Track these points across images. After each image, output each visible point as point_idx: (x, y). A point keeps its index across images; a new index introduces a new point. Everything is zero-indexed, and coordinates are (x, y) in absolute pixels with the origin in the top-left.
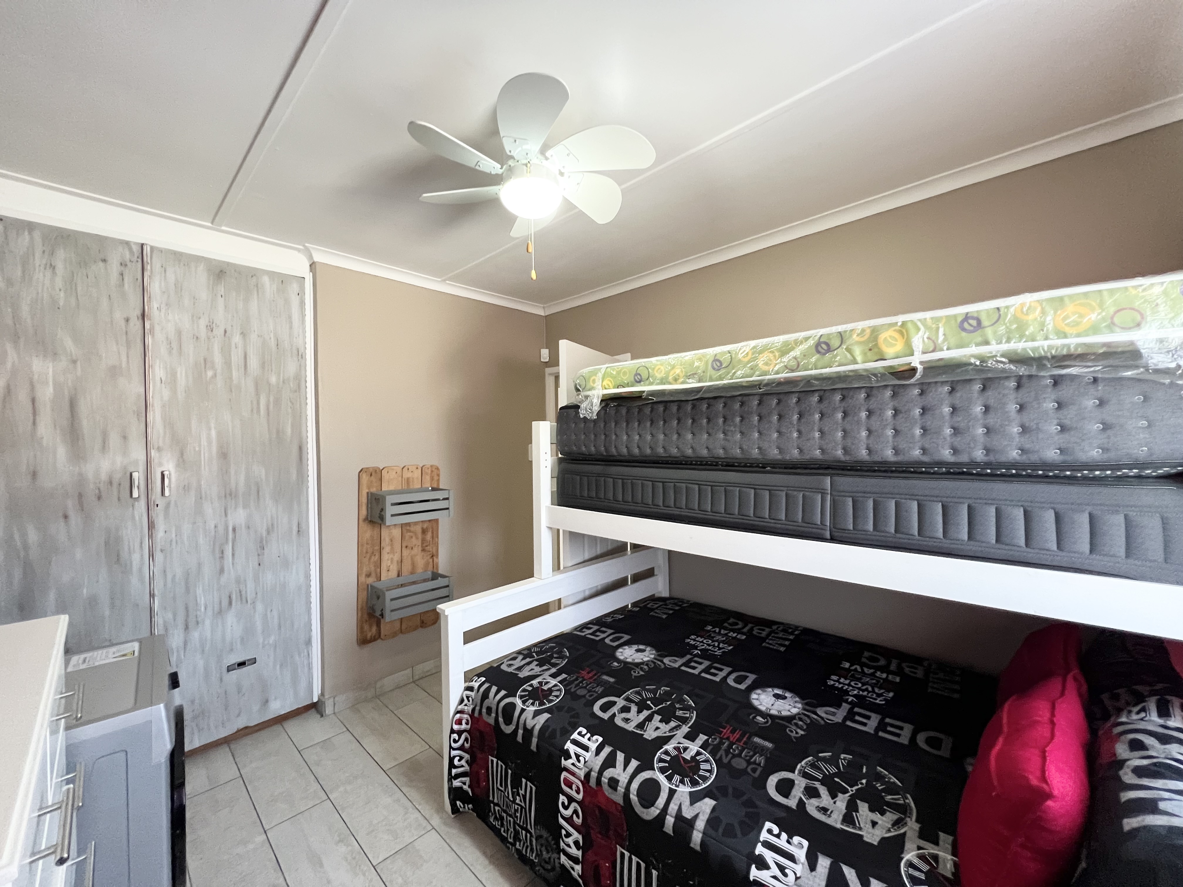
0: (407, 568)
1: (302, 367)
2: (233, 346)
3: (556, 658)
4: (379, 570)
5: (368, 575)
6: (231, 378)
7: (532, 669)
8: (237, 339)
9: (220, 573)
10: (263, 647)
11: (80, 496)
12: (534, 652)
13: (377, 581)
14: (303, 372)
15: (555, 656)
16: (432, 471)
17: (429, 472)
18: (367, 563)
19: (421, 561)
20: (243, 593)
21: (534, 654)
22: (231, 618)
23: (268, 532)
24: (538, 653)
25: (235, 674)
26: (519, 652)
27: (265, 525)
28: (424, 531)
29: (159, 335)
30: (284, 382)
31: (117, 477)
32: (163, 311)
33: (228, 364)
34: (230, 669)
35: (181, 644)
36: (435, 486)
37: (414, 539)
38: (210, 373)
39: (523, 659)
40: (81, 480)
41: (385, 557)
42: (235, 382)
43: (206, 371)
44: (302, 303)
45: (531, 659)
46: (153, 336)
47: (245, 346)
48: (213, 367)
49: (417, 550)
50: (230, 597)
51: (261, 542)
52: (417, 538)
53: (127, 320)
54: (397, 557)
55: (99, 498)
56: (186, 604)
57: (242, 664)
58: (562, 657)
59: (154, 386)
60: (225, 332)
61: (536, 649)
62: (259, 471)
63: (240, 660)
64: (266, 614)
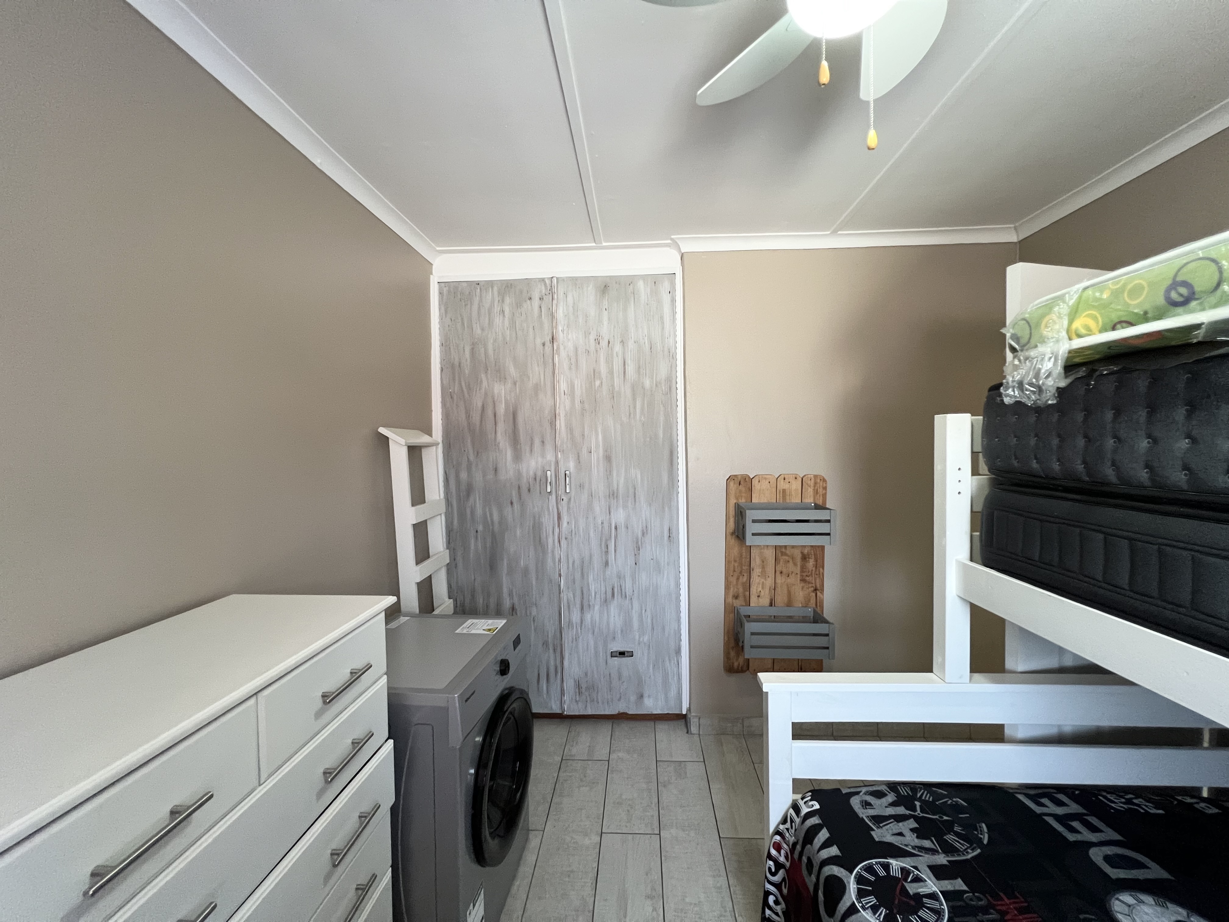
0: (781, 599)
1: (673, 367)
2: (615, 355)
3: (957, 834)
4: (747, 593)
5: (736, 597)
6: (613, 386)
7: (900, 834)
8: (618, 348)
9: (605, 566)
10: (639, 644)
11: (519, 487)
12: (920, 799)
13: (746, 606)
14: (674, 372)
15: (957, 829)
16: (816, 483)
17: (812, 483)
18: (735, 582)
19: (800, 594)
20: (623, 588)
21: (918, 804)
22: (613, 609)
23: (643, 534)
24: (927, 806)
25: (617, 661)
26: (893, 786)
27: (640, 527)
28: (804, 558)
29: (563, 353)
30: (656, 385)
31: (539, 473)
32: (565, 332)
33: (611, 372)
34: (613, 655)
35: (579, 621)
36: (820, 502)
37: (791, 564)
38: (598, 383)
39: (893, 804)
40: (519, 475)
41: (756, 579)
42: (617, 389)
43: (594, 381)
44: (673, 301)
45: (908, 812)
46: (559, 355)
47: (624, 353)
48: (600, 378)
49: (795, 580)
50: (613, 589)
51: (637, 543)
52: (795, 564)
53: (544, 345)
54: (769, 582)
55: (529, 490)
56: (582, 588)
57: (622, 654)
58: (972, 840)
59: (560, 399)
60: (609, 342)
61: (927, 797)
62: (636, 474)
63: (622, 650)
64: (641, 613)
